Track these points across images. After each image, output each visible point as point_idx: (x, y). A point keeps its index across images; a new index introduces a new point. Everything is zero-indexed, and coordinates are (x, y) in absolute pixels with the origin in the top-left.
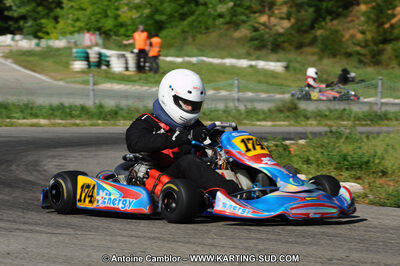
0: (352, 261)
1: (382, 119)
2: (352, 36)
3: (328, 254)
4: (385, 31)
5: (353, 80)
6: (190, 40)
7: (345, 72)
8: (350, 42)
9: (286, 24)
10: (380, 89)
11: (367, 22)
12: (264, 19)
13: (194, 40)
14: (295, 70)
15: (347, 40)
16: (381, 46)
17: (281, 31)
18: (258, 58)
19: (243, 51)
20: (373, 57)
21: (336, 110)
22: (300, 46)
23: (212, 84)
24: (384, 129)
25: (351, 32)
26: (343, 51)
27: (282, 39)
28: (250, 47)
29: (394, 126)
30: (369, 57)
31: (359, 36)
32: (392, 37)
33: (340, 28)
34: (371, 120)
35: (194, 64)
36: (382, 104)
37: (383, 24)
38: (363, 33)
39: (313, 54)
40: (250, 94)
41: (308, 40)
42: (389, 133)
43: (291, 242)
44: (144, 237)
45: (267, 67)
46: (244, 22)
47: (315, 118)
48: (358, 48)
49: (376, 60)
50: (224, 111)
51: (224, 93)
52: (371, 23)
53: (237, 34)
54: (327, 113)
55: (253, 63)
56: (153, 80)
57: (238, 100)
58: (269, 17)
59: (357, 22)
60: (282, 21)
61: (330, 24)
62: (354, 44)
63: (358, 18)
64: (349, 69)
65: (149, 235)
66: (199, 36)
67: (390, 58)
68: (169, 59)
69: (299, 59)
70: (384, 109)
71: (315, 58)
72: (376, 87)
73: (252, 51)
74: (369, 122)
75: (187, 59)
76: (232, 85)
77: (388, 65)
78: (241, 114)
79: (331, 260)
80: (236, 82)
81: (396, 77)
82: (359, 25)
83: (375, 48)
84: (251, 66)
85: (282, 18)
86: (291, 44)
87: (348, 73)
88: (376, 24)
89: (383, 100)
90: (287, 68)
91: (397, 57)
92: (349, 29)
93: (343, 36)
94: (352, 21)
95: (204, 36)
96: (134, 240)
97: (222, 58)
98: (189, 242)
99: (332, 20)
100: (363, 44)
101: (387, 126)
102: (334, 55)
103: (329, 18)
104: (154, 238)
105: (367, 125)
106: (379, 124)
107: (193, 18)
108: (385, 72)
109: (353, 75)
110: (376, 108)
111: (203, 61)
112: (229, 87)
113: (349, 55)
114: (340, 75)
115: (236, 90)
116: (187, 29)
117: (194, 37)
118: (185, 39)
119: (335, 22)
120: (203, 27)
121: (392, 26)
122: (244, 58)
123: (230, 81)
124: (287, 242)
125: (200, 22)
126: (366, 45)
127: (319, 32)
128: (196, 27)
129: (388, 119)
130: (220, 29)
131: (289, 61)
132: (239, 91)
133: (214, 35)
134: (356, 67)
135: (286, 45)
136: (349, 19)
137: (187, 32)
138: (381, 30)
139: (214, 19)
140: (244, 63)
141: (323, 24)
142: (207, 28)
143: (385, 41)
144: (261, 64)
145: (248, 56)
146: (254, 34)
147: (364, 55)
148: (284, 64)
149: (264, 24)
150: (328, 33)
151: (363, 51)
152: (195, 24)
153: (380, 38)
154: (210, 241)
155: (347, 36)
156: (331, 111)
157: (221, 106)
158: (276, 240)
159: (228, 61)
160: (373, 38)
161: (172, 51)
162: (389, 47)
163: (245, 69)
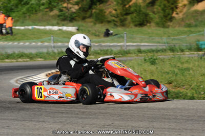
0: (115, 126)
1: (127, 54)
2: (110, 12)
3: (103, 123)
4: (127, 9)
5: (112, 34)
6: (27, 18)
7: (108, 30)
8: (109, 15)
9: (77, 7)
10: (125, 39)
11: (117, 5)
12: (65, 5)
13: (30, 18)
14: (82, 30)
15: (108, 14)
16: (125, 16)
17: (74, 11)
18: (63, 25)
19: (55, 22)
20: (121, 22)
21: (104, 50)
22: (84, 18)
23: (40, 40)
24: (129, 58)
25: (110, 10)
26: (106, 20)
27: (75, 15)
28: (58, 20)
29: (133, 57)
30: (119, 22)
31: (114, 12)
32: (130, 12)
33: (104, 8)
34: (122, 54)
35: (30, 30)
36: (127, 46)
37: (125, 5)
38: (116, 10)
39: (91, 22)
40: (60, 44)
41: (87, 15)
42: (131, 60)
43: (84, 118)
44: (8, 119)
45: (68, 30)
46: (55, 7)
47: (93, 55)
48: (114, 18)
49: (123, 23)
50: (47, 53)
51: (46, 44)
52: (119, 5)
53: (52, 14)
54: (99, 51)
55: (60, 28)
56: (9, 39)
57: (54, 47)
58: (68, 4)
59: (112, 5)
60: (74, 6)
61: (99, 6)
62: (111, 16)
63: (113, 3)
64: (109, 29)
65: (10, 118)
66: (32, 15)
67: (130, 23)
68: (17, 28)
69: (84, 24)
70: (128, 48)
71: (92, 24)
72: (123, 37)
73: (59, 22)
74: (121, 55)
75: (26, 27)
76: (50, 40)
77: (129, 26)
78: (55, 54)
79: (104, 126)
80: (52, 38)
81: (133, 32)
82: (114, 6)
83: (122, 18)
84: (60, 30)
85: (74, 5)
86: (79, 18)
87: (109, 31)
88: (122, 5)
89: (127, 44)
90: (78, 30)
91: (133, 22)
92: (108, 8)
93: (105, 12)
94: (110, 4)
95: (35, 15)
96: (3, 121)
97: (45, 26)
98: (32, 121)
99: (100, 4)
100: (116, 16)
101: (130, 57)
102: (102, 22)
103: (98, 3)
104: (13, 119)
105: (120, 57)
106: (126, 56)
107: (28, 6)
108: (127, 29)
109: (111, 32)
110: (124, 48)
111: (35, 28)
112: (49, 41)
113: (109, 22)
114: (105, 32)
115: (52, 42)
116: (25, 12)
117: (29, 16)
118: (25, 17)
119: (101, 5)
120: (34, 11)
121: (130, 6)
122: (55, 26)
123: (49, 38)
124: (82, 118)
125: (32, 8)
126: (117, 16)
127: (94, 11)
128: (30, 11)
129: (130, 53)
130: (43, 11)
131: (79, 26)
132: (54, 43)
133: (40, 14)
134: (113, 28)
135: (77, 18)
136: (108, 4)
137: (26, 13)
138: (124, 8)
139: (40, 7)
140: (56, 28)
141: (95, 6)
142: (36, 11)
143: (127, 14)
144: (65, 28)
145: (58, 24)
146: (60, 13)
147: (116, 22)
148: (76, 28)
149: (65, 8)
150: (98, 11)
151: (116, 19)
152: (30, 9)
153: (125, 13)
154: (42, 119)
155: (107, 12)
156: (101, 51)
157: (45, 51)
158: (76, 117)
159: (48, 28)
160: (121, 12)
161: (18, 23)
162: (129, 17)
163: (56, 31)
